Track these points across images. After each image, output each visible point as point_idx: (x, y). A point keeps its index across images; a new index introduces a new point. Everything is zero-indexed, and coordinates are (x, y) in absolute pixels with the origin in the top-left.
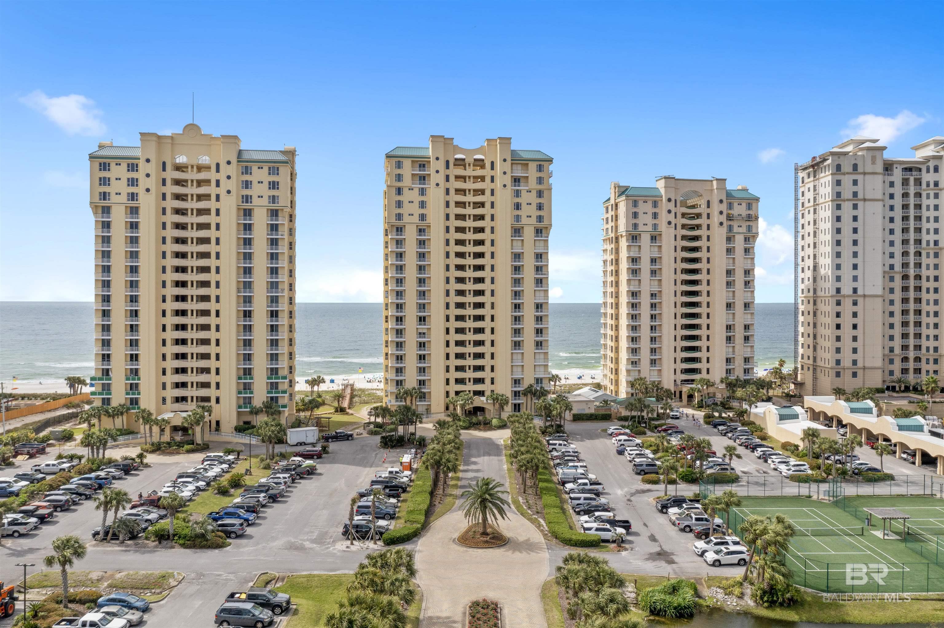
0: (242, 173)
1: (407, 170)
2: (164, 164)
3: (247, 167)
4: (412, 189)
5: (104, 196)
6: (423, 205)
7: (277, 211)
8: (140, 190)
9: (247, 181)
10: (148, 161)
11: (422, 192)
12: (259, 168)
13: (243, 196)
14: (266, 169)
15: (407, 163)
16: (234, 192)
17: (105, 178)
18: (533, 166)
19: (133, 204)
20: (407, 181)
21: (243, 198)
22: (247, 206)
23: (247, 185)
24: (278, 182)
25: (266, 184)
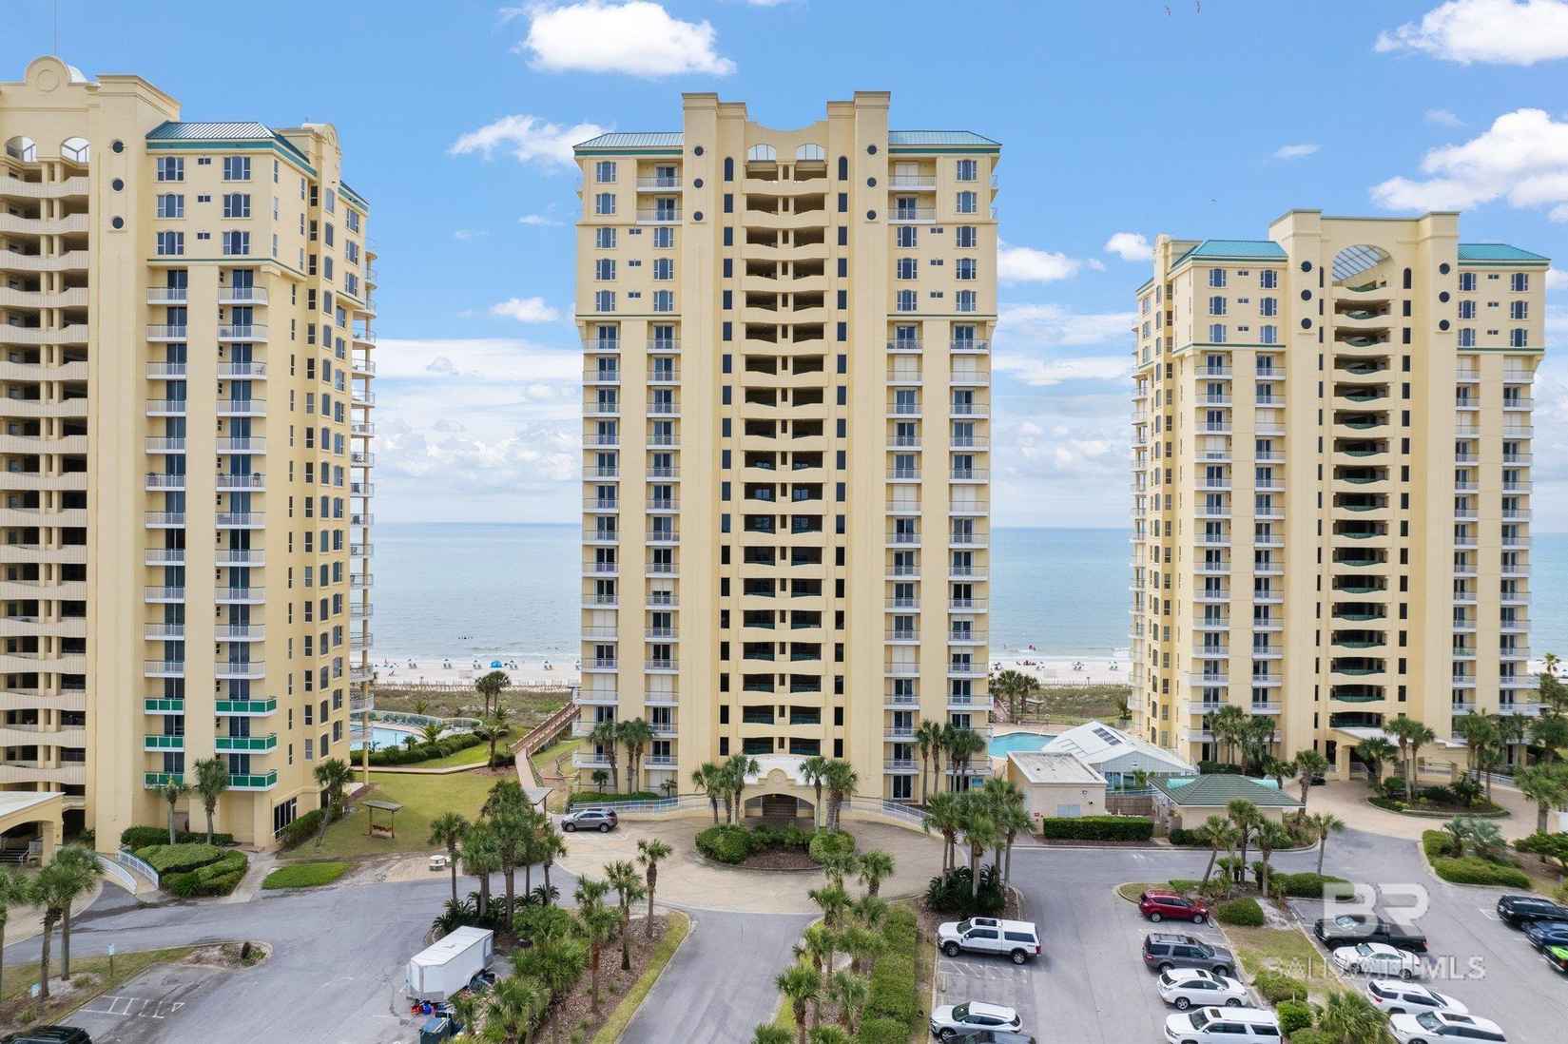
0: (160, 177)
1: (627, 182)
3: (171, 161)
4: (639, 232)
6: (664, 269)
7: (246, 271)
9: (170, 197)
11: (664, 237)
12: (201, 161)
13: (160, 235)
14: (218, 163)
15: (626, 167)
16: (133, 224)
18: (947, 165)
20: (626, 210)
21: (160, 240)
22: (170, 260)
23: (171, 205)
24: (247, 198)
25: (217, 204)
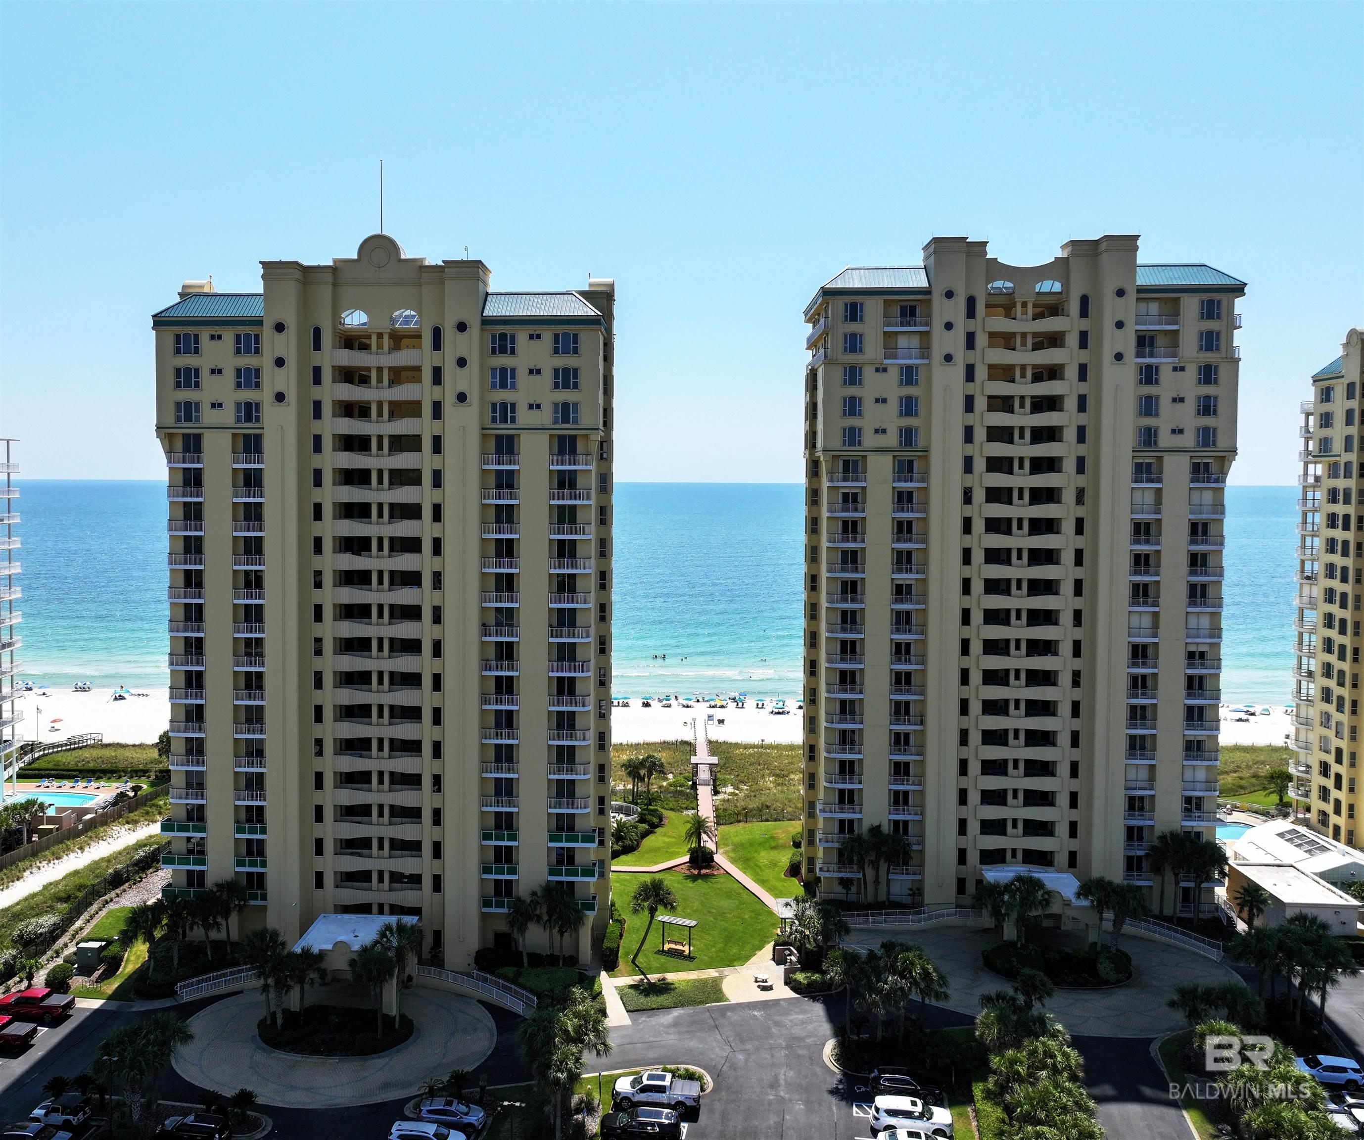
0: (494, 351)
2: (317, 332)
3: (503, 336)
4: (885, 370)
5: (188, 411)
6: (909, 407)
7: (573, 439)
8: (265, 396)
9: (503, 370)
10: (280, 327)
11: (909, 376)
12: (531, 337)
13: (494, 405)
14: (547, 339)
15: (873, 307)
16: (474, 397)
17: (187, 370)
18: (1191, 306)
19: (249, 429)
20: (872, 351)
21: (494, 411)
22: (504, 429)
23: (504, 378)
24: (576, 371)
25: (548, 377)
